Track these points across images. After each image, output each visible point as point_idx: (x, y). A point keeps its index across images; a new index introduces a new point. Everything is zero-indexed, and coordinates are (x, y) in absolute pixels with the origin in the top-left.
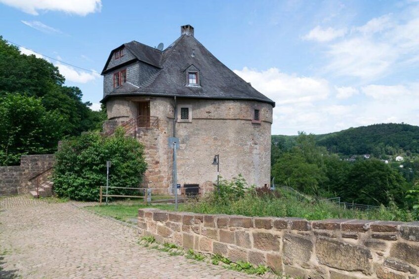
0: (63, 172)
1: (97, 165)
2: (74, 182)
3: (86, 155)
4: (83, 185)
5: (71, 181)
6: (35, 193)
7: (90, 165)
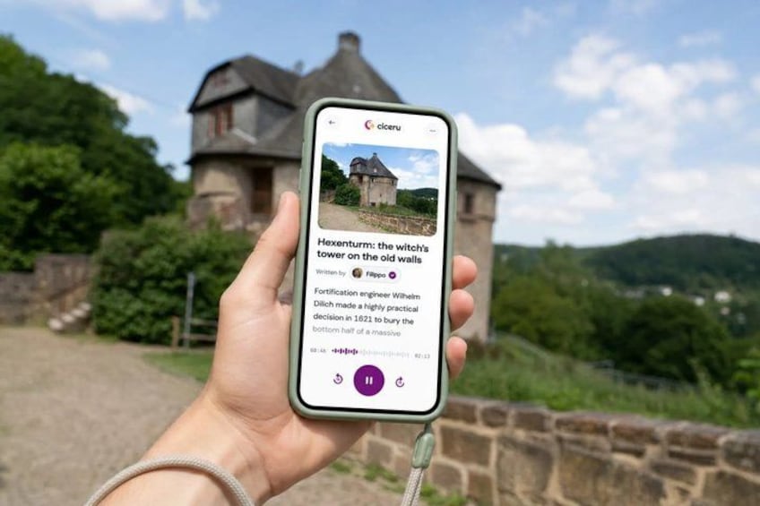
0: (107, 288)
1: (171, 280)
2: (126, 308)
3: (150, 261)
4: (141, 313)
5: (121, 307)
6: (56, 324)
7: (158, 278)
